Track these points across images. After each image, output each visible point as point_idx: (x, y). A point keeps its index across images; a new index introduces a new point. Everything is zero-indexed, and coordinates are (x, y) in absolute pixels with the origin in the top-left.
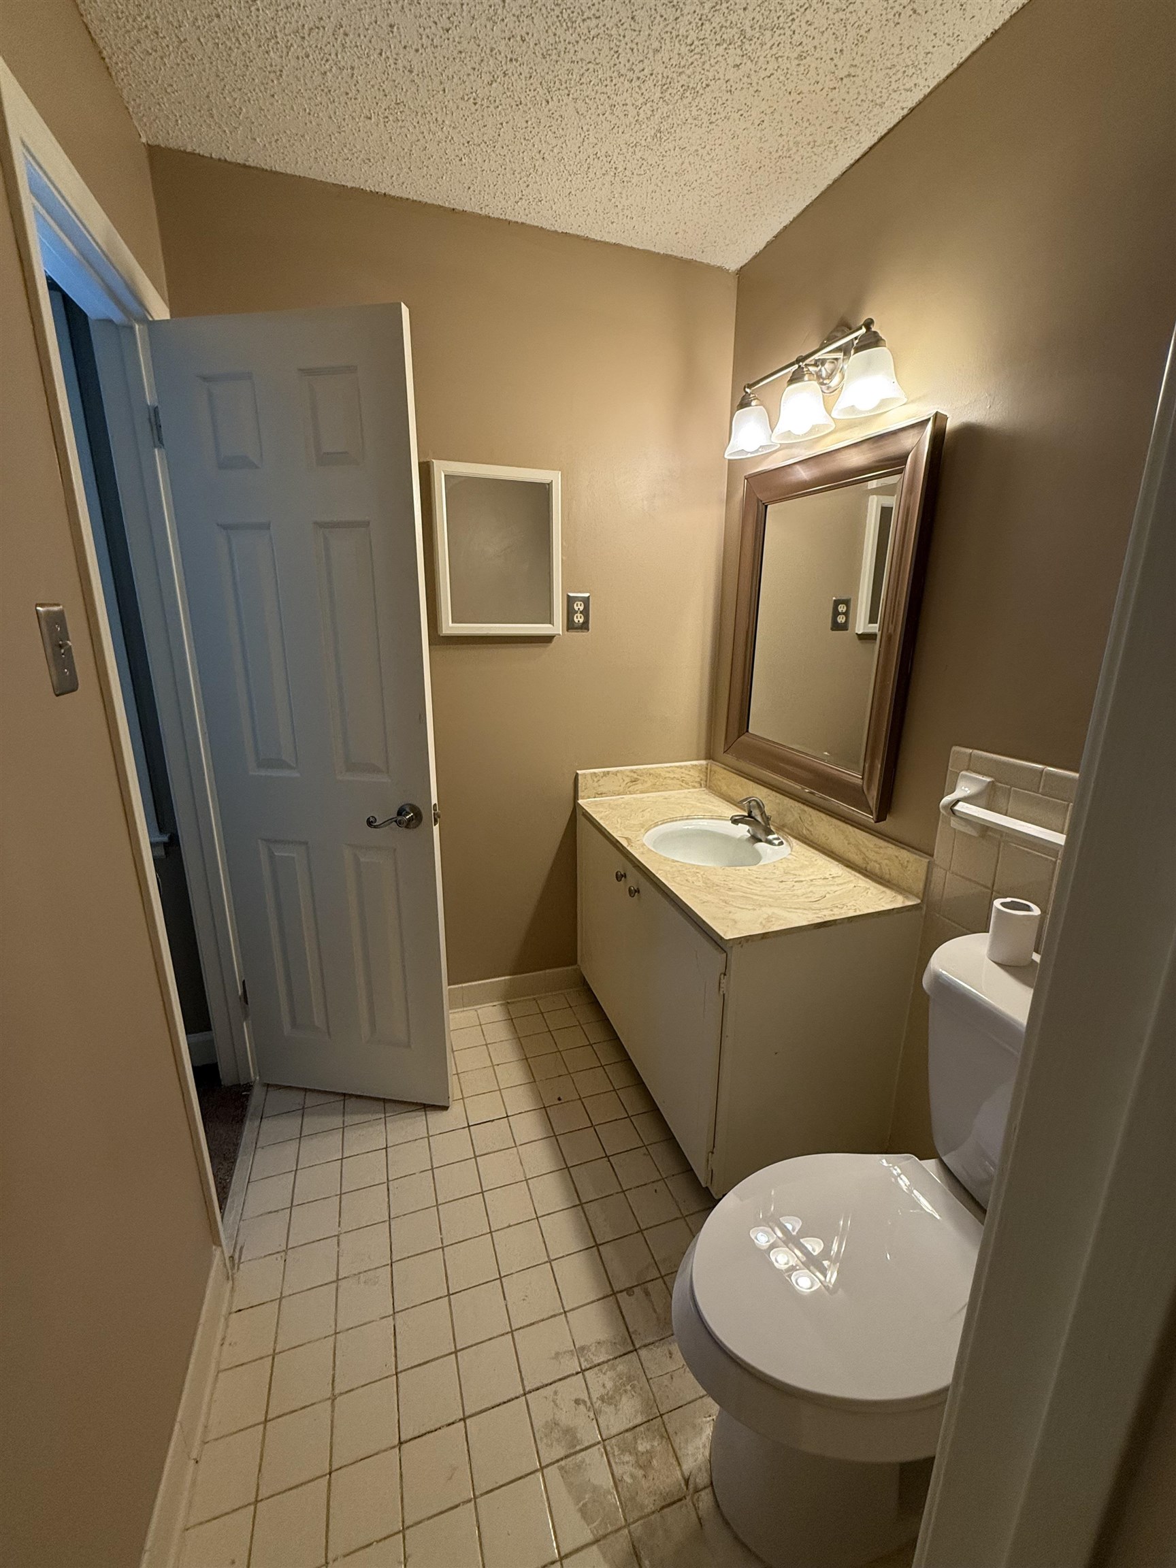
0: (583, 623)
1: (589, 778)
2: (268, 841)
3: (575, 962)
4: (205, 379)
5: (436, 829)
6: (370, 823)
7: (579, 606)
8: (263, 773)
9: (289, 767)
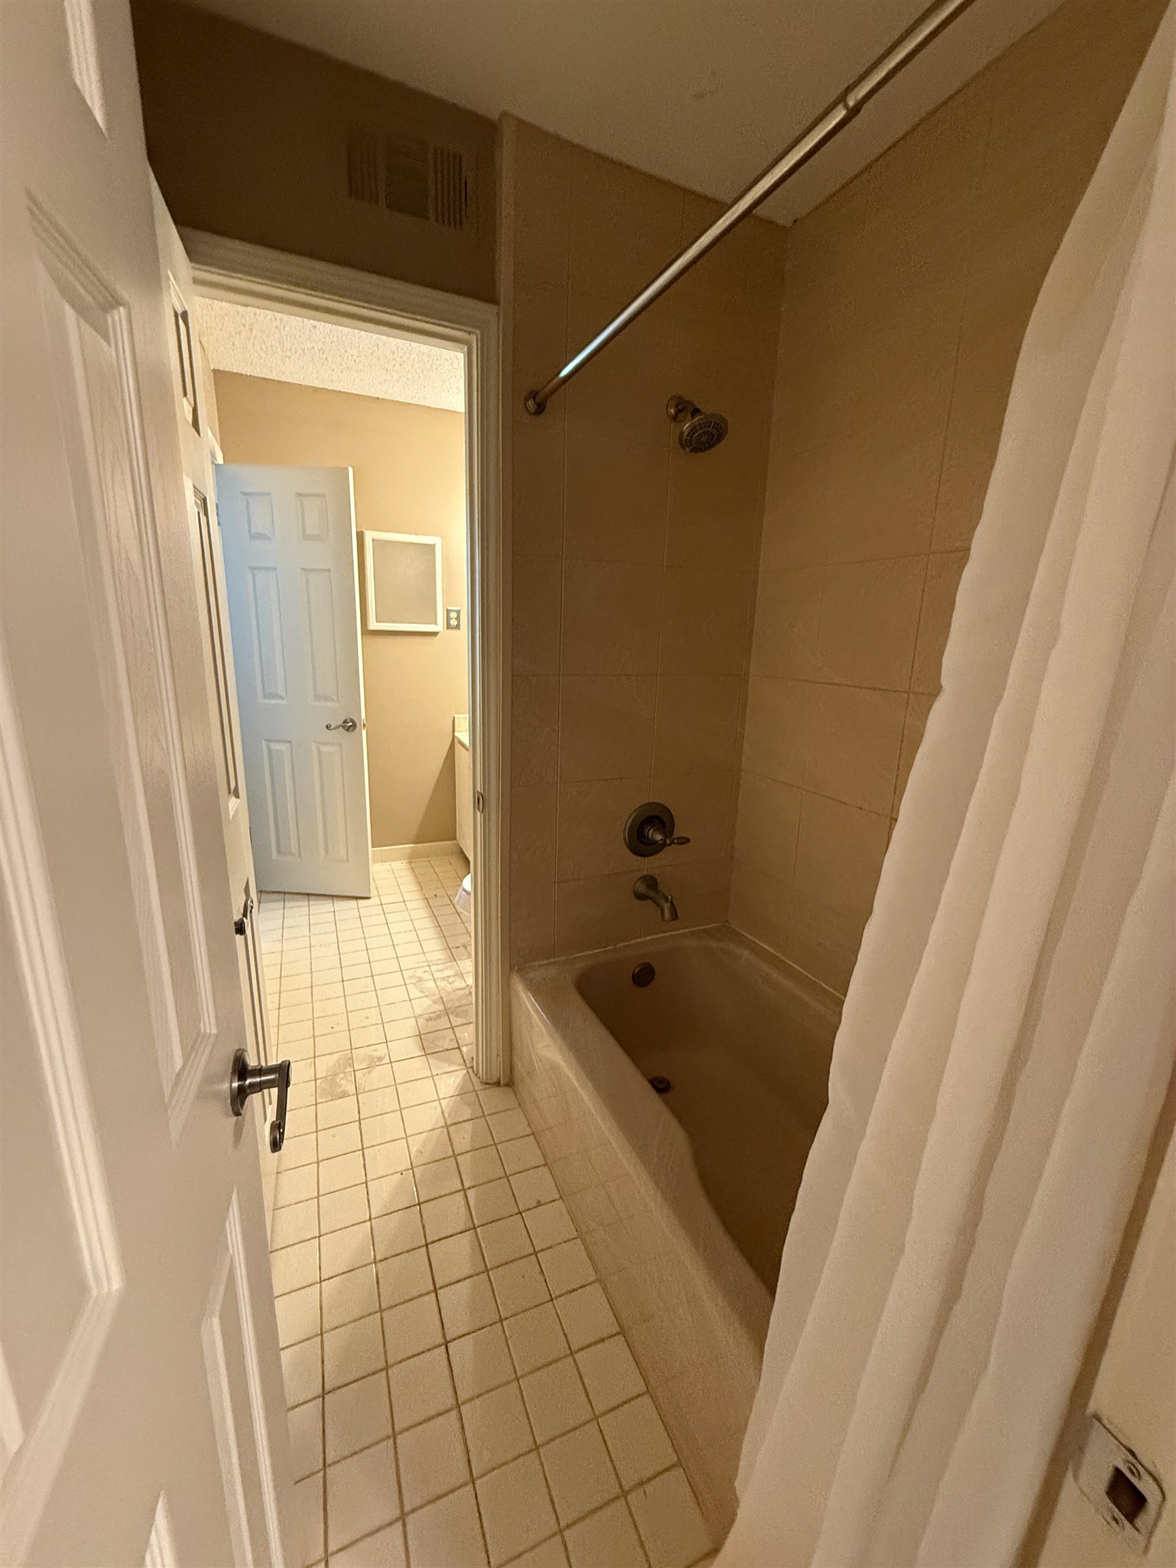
0: (457, 625)
1: (461, 719)
2: (268, 741)
3: (455, 838)
4: (245, 494)
5: (364, 733)
6: (327, 727)
7: (453, 615)
8: (266, 701)
9: (283, 699)
